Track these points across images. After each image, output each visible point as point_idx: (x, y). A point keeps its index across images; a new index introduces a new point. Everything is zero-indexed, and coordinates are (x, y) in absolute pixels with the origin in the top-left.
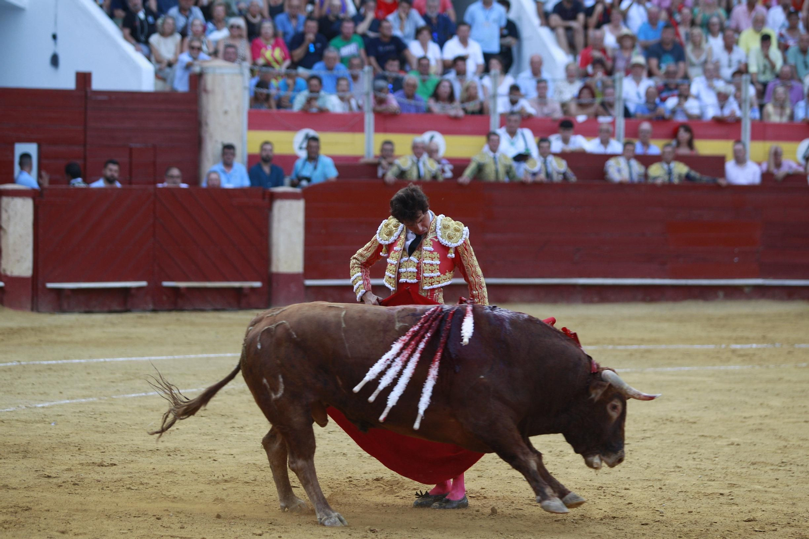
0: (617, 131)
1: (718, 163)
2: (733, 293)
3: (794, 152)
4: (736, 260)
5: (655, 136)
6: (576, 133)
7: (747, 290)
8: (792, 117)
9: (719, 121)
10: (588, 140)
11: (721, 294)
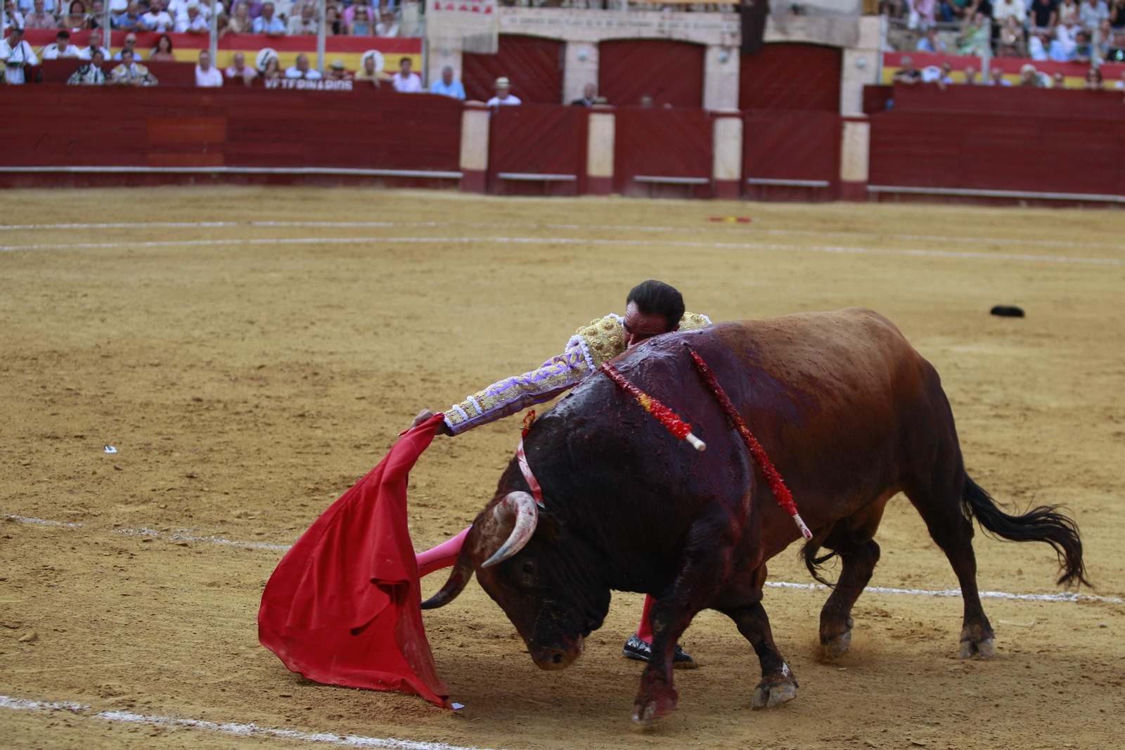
0: (105, 40)
1: (189, 68)
2: (202, 179)
3: (254, 60)
4: (205, 150)
5: (139, 45)
6: (72, 43)
7: (214, 176)
8: (251, 30)
9: (191, 33)
10: (80, 49)
11: (192, 179)
